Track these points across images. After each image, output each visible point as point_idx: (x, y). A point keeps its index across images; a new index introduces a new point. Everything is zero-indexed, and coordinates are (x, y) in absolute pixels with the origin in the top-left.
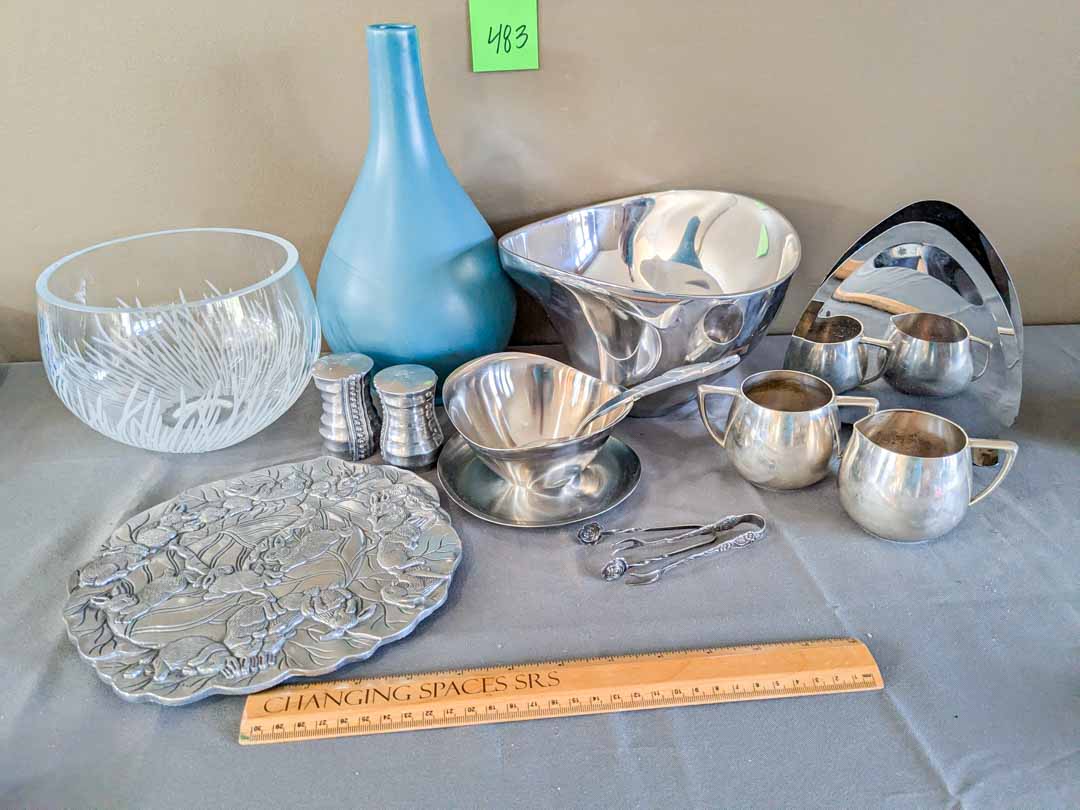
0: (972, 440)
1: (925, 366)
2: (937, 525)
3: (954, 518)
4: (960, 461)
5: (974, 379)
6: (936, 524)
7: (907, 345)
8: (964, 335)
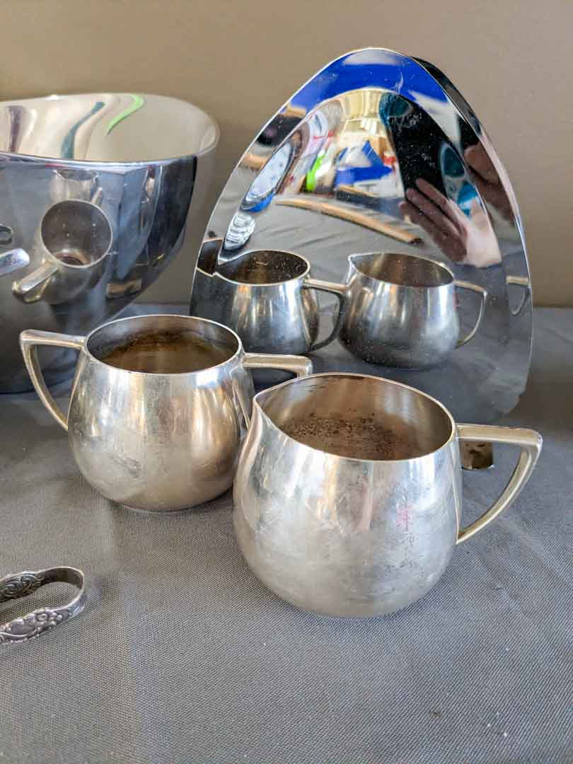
0: (460, 426)
1: (393, 325)
2: (397, 593)
3: (430, 578)
4: (439, 466)
5: (459, 344)
6: (394, 593)
7: (369, 296)
8: (447, 279)
